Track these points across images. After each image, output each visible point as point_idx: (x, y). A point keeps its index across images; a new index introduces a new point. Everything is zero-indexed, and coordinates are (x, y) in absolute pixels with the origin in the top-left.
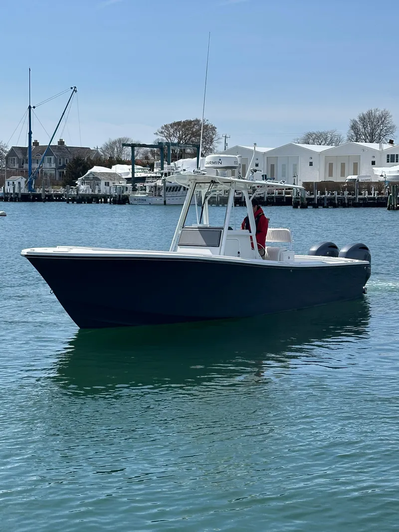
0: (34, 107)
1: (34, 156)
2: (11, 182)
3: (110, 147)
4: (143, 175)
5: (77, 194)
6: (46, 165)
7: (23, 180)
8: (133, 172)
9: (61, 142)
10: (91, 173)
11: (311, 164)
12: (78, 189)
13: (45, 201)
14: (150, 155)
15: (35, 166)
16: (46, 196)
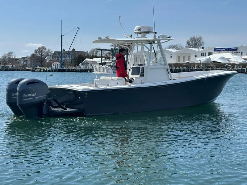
0: (63, 35)
1: (63, 55)
2: (54, 65)
3: (93, 51)
4: (105, 62)
5: (80, 69)
6: (68, 58)
7: (59, 64)
8: (102, 61)
9: (74, 50)
10: (85, 61)
11: (171, 57)
12: (80, 67)
13: (67, 72)
14: (108, 55)
15: (63, 59)
16: (68, 70)
